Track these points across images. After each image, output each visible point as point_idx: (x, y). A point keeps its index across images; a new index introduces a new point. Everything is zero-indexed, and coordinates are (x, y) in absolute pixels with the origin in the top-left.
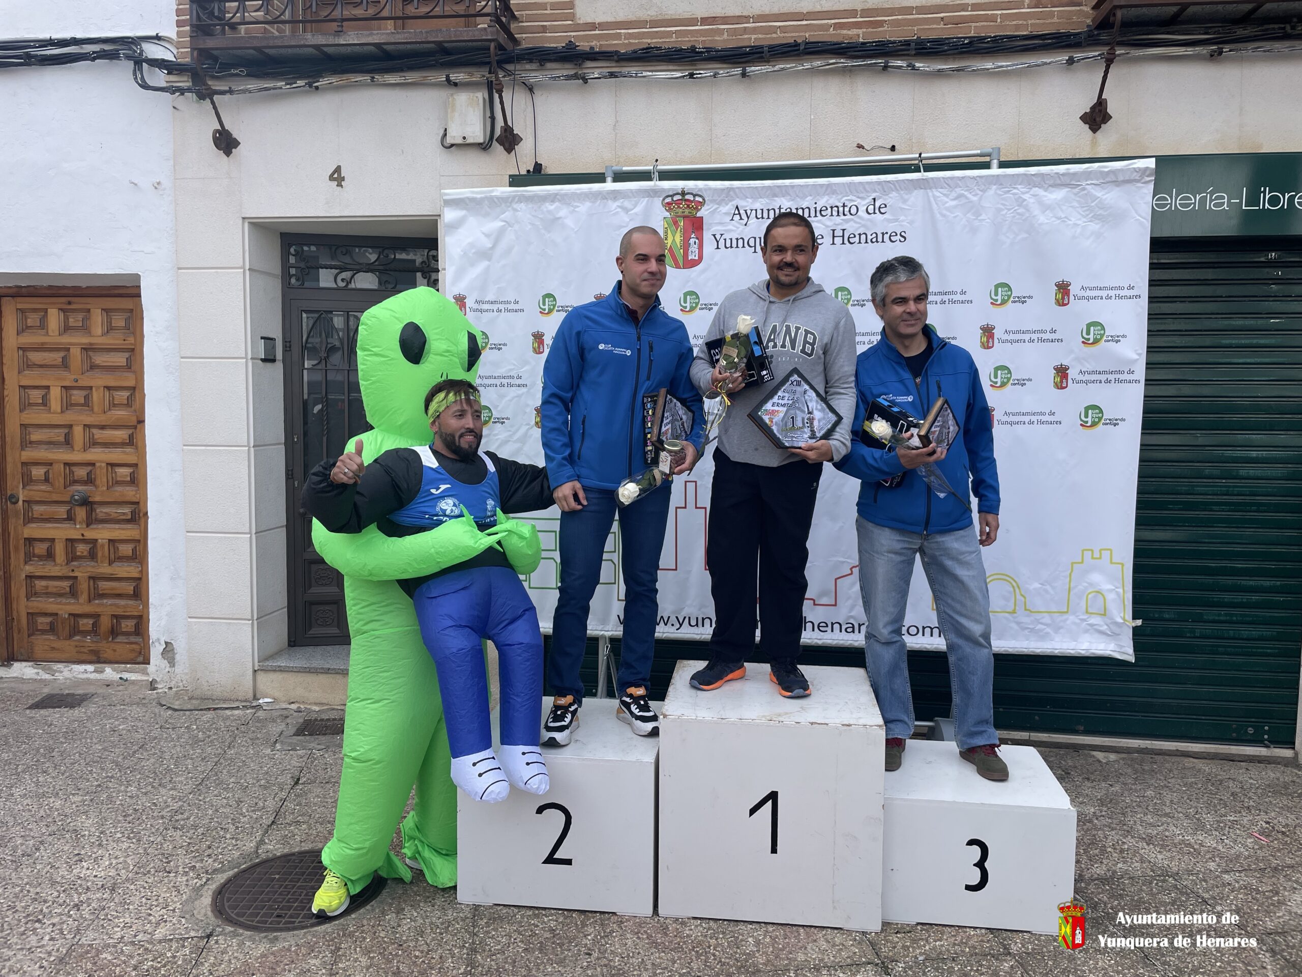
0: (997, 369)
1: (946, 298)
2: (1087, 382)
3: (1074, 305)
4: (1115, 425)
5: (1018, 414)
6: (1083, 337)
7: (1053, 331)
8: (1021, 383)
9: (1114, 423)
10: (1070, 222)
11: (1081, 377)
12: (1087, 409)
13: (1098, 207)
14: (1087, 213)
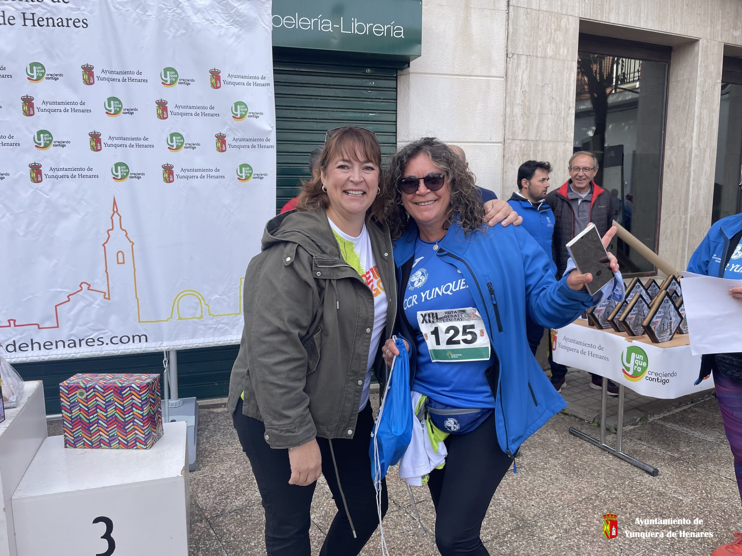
0: (172, 135)
1: (126, 76)
2: (239, 147)
3: (224, 87)
4: (261, 178)
5: (192, 170)
6: (233, 113)
7: (212, 108)
8: (192, 146)
9: (260, 177)
10: (215, 24)
11: (234, 143)
12: (241, 166)
13: (236, 15)
14: (228, 18)
